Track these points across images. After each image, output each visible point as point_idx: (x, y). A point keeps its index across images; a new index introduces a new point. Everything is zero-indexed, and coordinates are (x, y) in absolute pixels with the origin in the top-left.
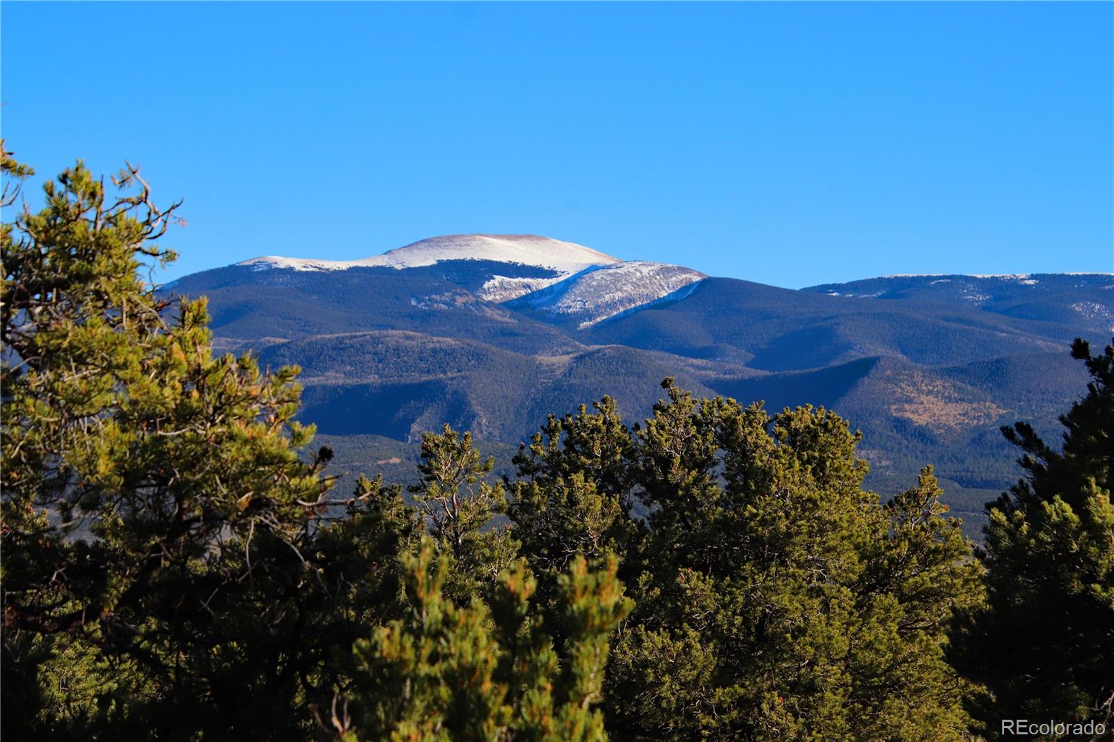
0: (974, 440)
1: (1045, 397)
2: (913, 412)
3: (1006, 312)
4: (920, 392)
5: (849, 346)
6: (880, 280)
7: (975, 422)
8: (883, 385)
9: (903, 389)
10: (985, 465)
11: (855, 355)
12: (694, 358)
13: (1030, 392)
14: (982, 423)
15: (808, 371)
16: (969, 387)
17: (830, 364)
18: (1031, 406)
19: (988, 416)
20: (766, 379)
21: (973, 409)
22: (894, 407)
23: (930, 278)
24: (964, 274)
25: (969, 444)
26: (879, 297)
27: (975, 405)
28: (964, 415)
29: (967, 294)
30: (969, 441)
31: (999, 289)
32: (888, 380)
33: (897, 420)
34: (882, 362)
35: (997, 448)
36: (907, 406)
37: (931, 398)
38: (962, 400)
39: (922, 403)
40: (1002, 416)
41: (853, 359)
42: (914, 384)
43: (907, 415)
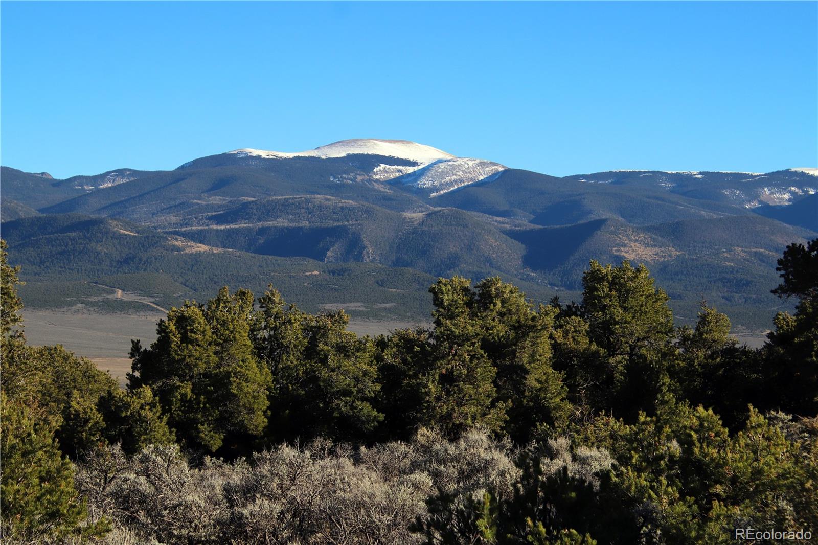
0: (661, 270)
1: (704, 245)
2: (626, 252)
3: (684, 194)
4: (630, 240)
5: (590, 212)
6: (611, 173)
7: (662, 259)
8: (609, 236)
9: (620, 238)
10: (667, 285)
11: (593, 217)
12: (497, 216)
13: (695, 242)
14: (666, 259)
15: (565, 226)
16: (660, 238)
17: (578, 223)
18: (695, 250)
19: (670, 256)
20: (540, 230)
21: (662, 251)
22: (615, 249)
23: (640, 173)
24: (660, 171)
25: (658, 272)
26: (610, 183)
27: (662, 249)
28: (656, 255)
29: (661, 183)
30: (658, 270)
31: (680, 179)
32: (612, 232)
33: (616, 256)
34: (609, 222)
35: (674, 275)
36: (622, 249)
37: (637, 244)
38: (655, 246)
39: (631, 247)
40: (678, 256)
41: (592, 220)
42: (627, 236)
43: (623, 254)
